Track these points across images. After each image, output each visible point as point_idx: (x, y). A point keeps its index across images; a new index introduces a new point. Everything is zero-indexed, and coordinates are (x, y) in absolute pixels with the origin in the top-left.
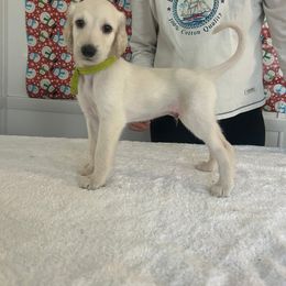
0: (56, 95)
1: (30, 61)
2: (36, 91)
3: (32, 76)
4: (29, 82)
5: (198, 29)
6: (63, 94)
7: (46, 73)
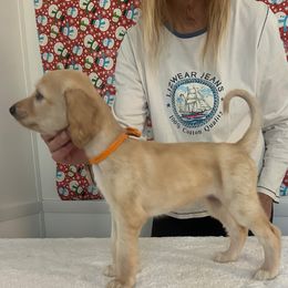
0: (85, 195)
2: (66, 194)
3: (61, 179)
4: (59, 185)
5: (199, 129)
6: (91, 194)
7: (74, 175)
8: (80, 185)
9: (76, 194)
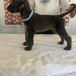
0: (12, 24)
1: (6, 16)
3: (6, 19)
6: (14, 23)
7: (10, 19)
8: (11, 21)
9: (10, 23)
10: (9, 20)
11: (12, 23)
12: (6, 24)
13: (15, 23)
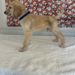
7: (12, 20)
10: (11, 22)
11: (14, 25)
12: (8, 26)
13: (17, 25)
